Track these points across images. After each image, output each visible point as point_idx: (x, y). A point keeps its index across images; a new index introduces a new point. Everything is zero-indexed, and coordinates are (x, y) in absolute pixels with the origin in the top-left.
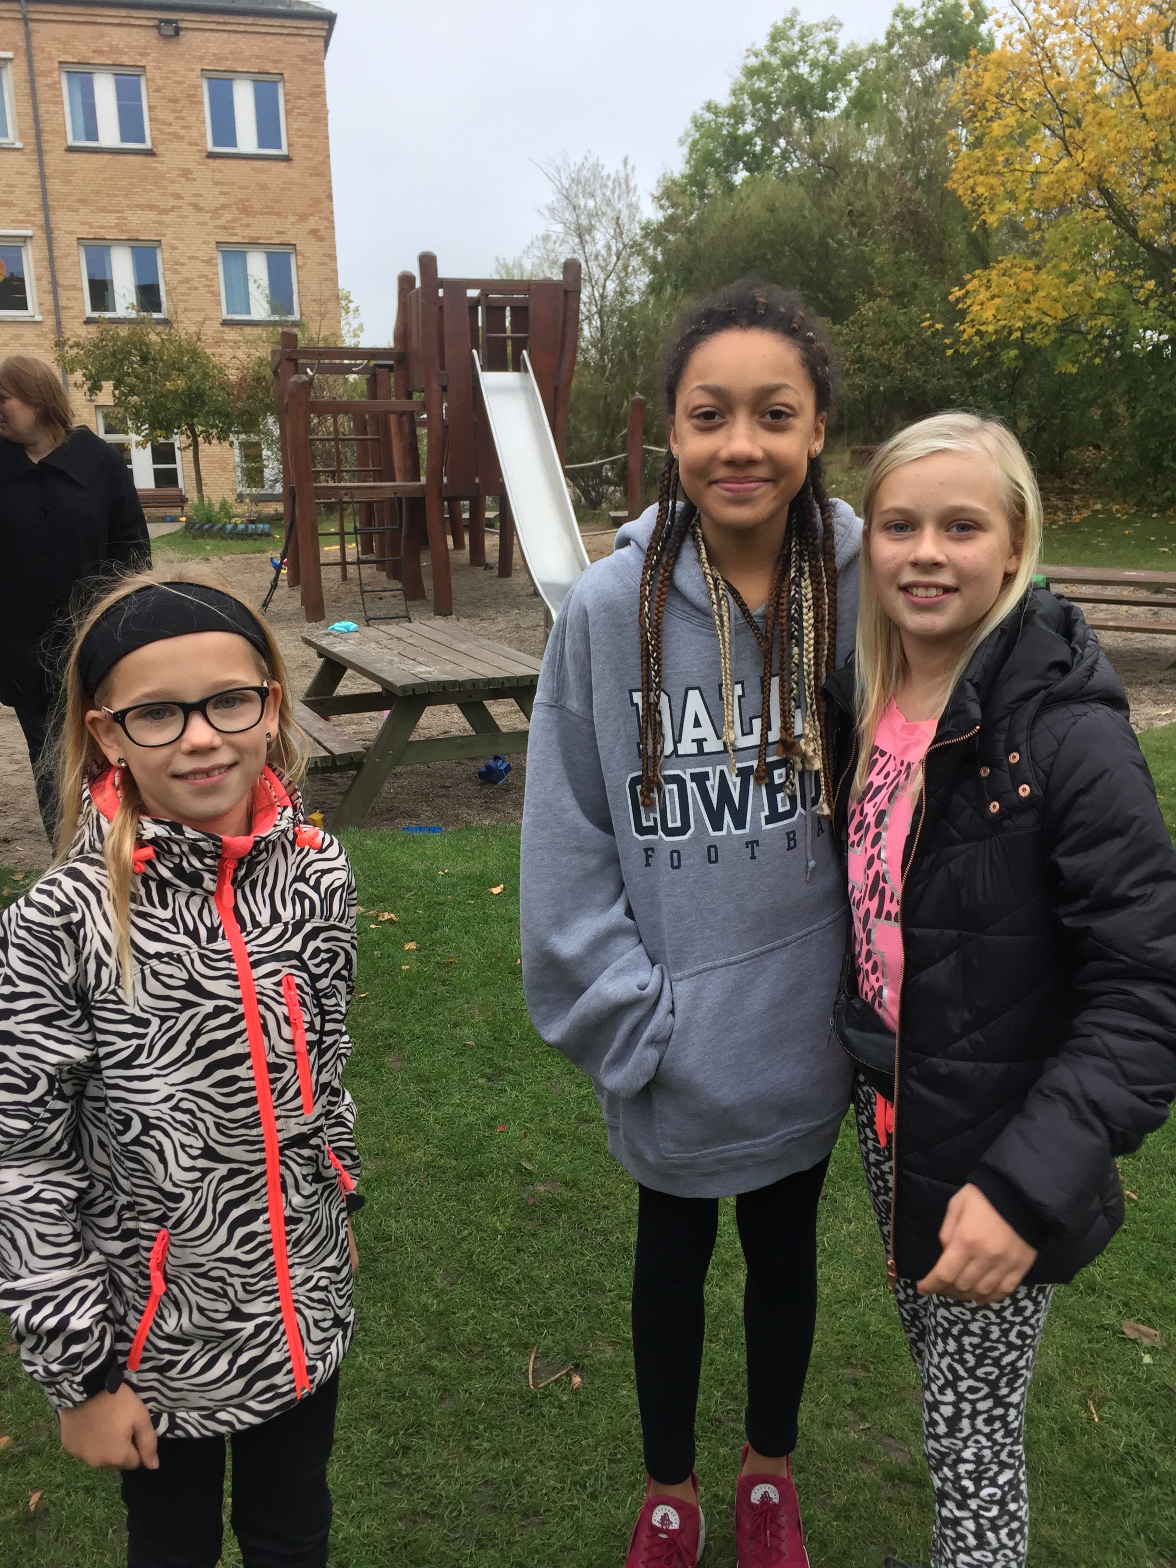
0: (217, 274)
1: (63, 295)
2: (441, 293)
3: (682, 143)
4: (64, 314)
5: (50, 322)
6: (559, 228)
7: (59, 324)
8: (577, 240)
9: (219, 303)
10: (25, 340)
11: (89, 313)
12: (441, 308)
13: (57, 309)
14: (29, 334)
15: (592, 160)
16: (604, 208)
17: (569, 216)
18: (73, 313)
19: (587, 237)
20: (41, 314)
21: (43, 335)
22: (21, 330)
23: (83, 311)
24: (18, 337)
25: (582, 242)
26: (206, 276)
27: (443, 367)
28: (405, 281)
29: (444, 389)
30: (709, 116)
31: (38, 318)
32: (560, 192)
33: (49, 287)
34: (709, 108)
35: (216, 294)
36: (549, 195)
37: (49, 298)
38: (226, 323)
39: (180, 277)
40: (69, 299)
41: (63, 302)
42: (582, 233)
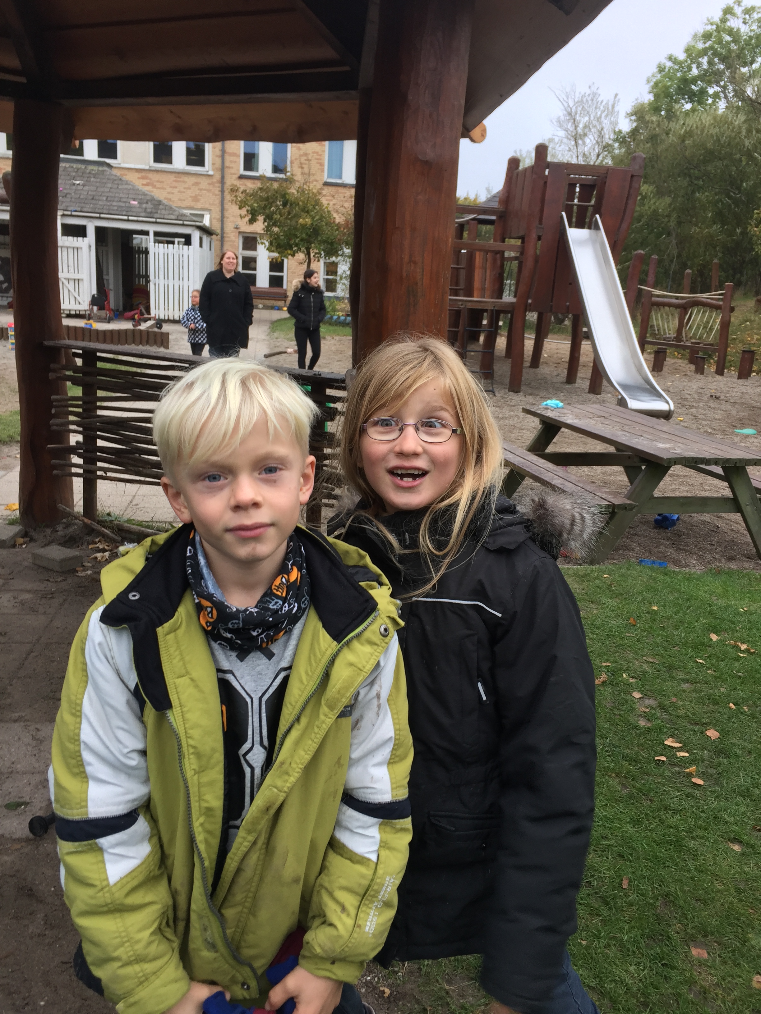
0: (324, 151)
1: (228, 158)
2: (547, 172)
3: (648, 81)
4: (227, 172)
5: (218, 176)
6: (562, 133)
7: (223, 177)
8: (573, 143)
9: (323, 171)
10: (201, 186)
11: (242, 172)
12: (546, 183)
13: (223, 169)
14: (204, 183)
15: (594, 89)
16: (595, 123)
17: (570, 126)
18: (232, 171)
19: (580, 142)
20: (213, 170)
21: (212, 184)
22: (199, 179)
23: (239, 170)
24: (196, 184)
25: (576, 144)
26: (317, 153)
27: (540, 223)
28: (514, 163)
29: (539, 238)
30: (669, 64)
31: (211, 173)
32: (566, 110)
33: (219, 153)
34: (670, 58)
35: (322, 165)
36: (559, 112)
37: (218, 161)
38: (326, 184)
39: (302, 152)
40: (231, 162)
41: (227, 164)
42: (577, 138)
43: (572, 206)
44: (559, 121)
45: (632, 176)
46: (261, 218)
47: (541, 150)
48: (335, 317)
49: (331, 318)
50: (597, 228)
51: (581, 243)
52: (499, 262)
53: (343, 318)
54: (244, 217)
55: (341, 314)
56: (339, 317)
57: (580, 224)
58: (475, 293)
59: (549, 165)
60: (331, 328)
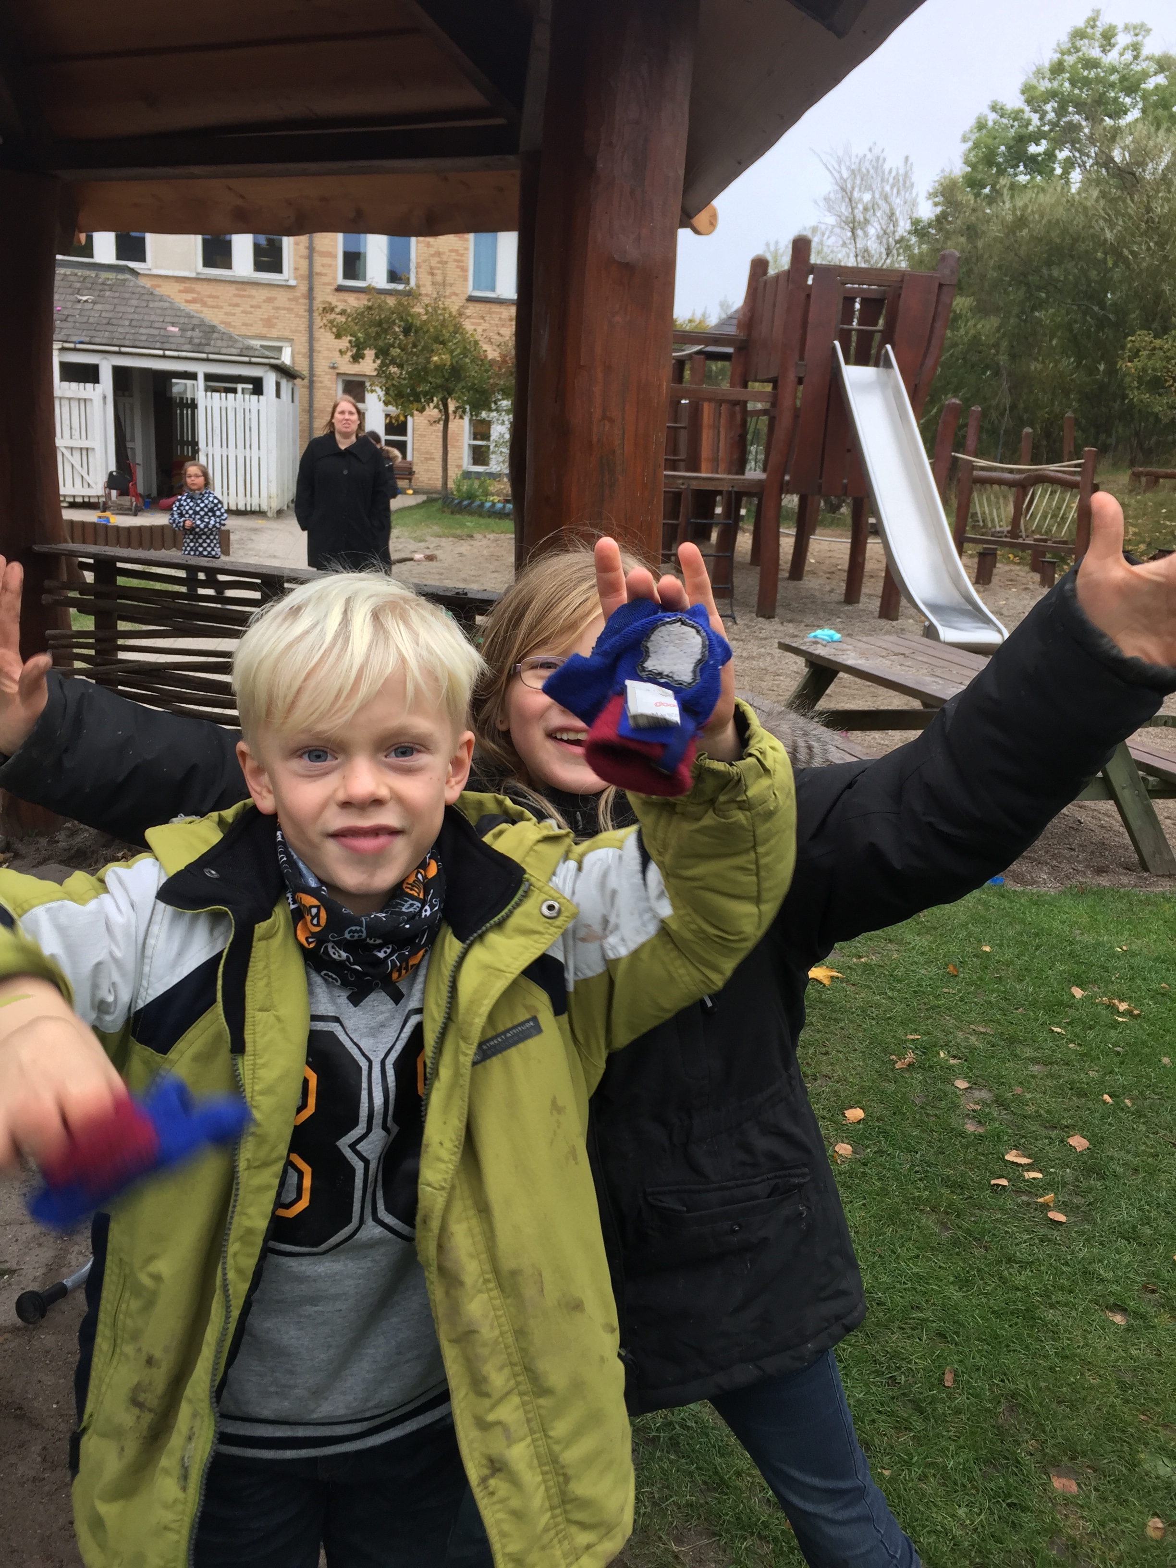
0: (467, 249)
1: (318, 261)
2: (810, 281)
4: (318, 281)
5: (303, 288)
6: (831, 220)
7: (311, 289)
8: (849, 234)
9: (466, 279)
10: (277, 304)
11: (341, 281)
12: (808, 296)
13: (311, 276)
14: (282, 297)
17: (845, 210)
18: (325, 279)
19: (859, 232)
20: (296, 278)
21: (295, 299)
22: (274, 293)
23: (335, 279)
24: (269, 300)
25: (854, 236)
26: (456, 251)
27: (802, 358)
28: (759, 266)
29: (800, 381)
30: (993, 117)
31: (292, 282)
32: (837, 183)
33: (305, 252)
34: (994, 108)
35: (464, 270)
37: (304, 264)
38: (471, 299)
39: (432, 251)
40: (323, 265)
41: (317, 268)
42: (854, 226)
43: (850, 330)
44: (827, 199)
45: (941, 286)
46: (370, 353)
47: (801, 246)
48: (488, 505)
49: (482, 505)
50: (888, 365)
51: (865, 388)
52: (739, 417)
53: (499, 506)
54: (345, 353)
55: (496, 499)
56: (494, 504)
57: (862, 358)
58: (704, 466)
59: (813, 269)
60: (482, 521)
